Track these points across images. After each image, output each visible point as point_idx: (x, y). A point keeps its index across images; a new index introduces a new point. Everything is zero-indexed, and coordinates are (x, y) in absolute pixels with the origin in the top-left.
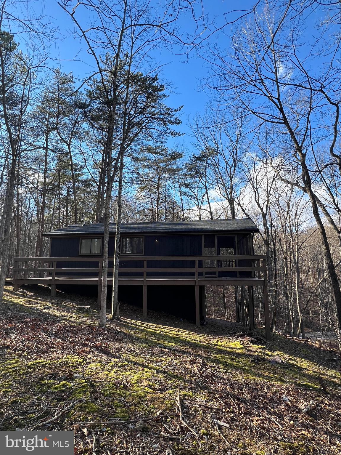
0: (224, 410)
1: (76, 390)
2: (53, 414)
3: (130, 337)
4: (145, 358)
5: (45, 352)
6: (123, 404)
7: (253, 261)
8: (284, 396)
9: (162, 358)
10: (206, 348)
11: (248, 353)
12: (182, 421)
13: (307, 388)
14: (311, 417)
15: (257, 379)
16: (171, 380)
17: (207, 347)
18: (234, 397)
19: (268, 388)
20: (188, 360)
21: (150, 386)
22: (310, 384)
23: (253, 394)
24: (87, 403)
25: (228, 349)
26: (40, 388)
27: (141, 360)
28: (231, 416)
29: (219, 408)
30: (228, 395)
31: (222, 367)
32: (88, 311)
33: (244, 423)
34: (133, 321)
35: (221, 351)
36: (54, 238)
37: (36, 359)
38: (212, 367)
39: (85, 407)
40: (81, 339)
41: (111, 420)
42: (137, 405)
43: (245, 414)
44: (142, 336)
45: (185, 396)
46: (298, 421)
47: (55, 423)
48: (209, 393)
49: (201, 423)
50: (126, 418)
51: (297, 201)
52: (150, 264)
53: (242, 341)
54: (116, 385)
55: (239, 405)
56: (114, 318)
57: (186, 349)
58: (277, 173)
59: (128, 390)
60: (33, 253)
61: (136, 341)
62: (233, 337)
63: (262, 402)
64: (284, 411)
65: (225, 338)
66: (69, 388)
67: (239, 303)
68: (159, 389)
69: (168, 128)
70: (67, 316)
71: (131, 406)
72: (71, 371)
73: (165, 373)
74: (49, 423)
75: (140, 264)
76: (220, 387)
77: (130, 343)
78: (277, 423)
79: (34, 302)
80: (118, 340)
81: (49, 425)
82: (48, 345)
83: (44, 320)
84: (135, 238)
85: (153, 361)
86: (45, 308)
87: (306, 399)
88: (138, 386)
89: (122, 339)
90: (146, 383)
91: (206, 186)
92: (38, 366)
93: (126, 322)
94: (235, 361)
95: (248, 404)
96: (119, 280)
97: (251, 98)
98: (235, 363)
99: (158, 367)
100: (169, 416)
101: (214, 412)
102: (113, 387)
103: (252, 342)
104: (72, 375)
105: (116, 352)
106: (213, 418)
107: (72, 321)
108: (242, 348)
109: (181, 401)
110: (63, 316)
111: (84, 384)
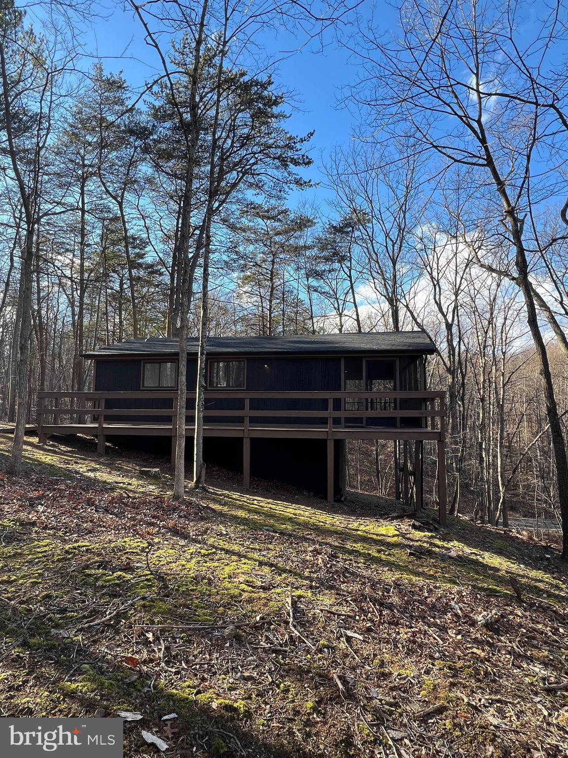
0: (357, 618)
1: (138, 584)
2: (103, 614)
3: (221, 514)
4: (243, 545)
5: (90, 532)
6: (206, 605)
7: (425, 400)
8: (453, 603)
9: (270, 546)
10: (340, 534)
11: (407, 542)
12: (293, 629)
13: (491, 593)
14: (491, 631)
15: (414, 579)
16: (280, 575)
17: (342, 533)
18: (375, 601)
19: (430, 591)
20: (310, 549)
21: (247, 583)
22: (498, 589)
23: (406, 598)
24: (153, 601)
25: (375, 537)
26: (83, 580)
27: (236, 548)
28: (368, 625)
29: (352, 614)
30: (366, 598)
31: (362, 561)
32: (157, 477)
33: (385, 635)
34: (227, 492)
35: (364, 539)
36: (100, 361)
37: (76, 541)
38: (346, 560)
39: (150, 606)
40: (145, 515)
41: (188, 624)
42: (227, 606)
43: (389, 623)
44: (241, 513)
45: (300, 597)
46: (469, 636)
47: (107, 625)
48: (337, 594)
49: (321, 633)
50: (211, 623)
51: (507, 301)
52: (256, 404)
53: (399, 525)
54: (196, 580)
55: (381, 611)
56: (197, 487)
57: (308, 534)
58: (473, 253)
59: (215, 587)
60: (67, 386)
61: (230, 521)
62: (385, 519)
63: (418, 610)
64: (451, 623)
65: (372, 520)
66: (127, 581)
67: (401, 469)
68: (262, 587)
69: (289, 174)
70: (124, 483)
71: (218, 607)
72: (130, 559)
73: (271, 565)
74: (99, 624)
75: (238, 404)
76: (356, 587)
77: (221, 523)
78: (437, 637)
79: (71, 460)
80: (202, 519)
81: (98, 627)
82: (95, 523)
83: (87, 487)
84: (232, 361)
85: (255, 549)
86: (89, 471)
87: (487, 607)
88: (230, 582)
89: (208, 518)
90: (242, 578)
91: (350, 277)
92: (79, 551)
93: (216, 494)
94: (384, 554)
95: (395, 611)
96: (204, 429)
97: (432, 119)
98: (383, 557)
99: (262, 558)
100: (274, 622)
101: (343, 620)
102: (192, 581)
103: (414, 527)
104: (132, 565)
105: (199, 535)
106: (340, 627)
107: (131, 491)
108: (398, 535)
109: (294, 604)
110: (116, 483)
111: (148, 577)
